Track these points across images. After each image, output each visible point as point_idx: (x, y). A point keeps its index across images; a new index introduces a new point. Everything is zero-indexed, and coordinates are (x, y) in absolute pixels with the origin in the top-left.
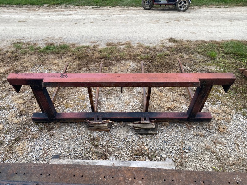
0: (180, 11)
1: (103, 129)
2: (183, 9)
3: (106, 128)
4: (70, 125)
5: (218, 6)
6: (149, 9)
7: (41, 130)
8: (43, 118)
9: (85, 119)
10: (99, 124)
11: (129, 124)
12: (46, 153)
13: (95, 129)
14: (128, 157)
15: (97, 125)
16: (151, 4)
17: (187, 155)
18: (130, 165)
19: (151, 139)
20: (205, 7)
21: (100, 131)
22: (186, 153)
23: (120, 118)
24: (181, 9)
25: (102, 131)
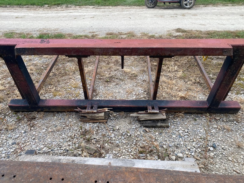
0: (185, 8)
1: (98, 120)
2: (188, 6)
3: (102, 118)
4: (57, 115)
5: (226, 5)
6: (153, 8)
7: (19, 120)
8: (23, 105)
9: (76, 107)
10: (93, 113)
11: (131, 115)
12: (21, 149)
13: (88, 120)
14: (131, 155)
15: (90, 115)
16: (154, 2)
17: (212, 154)
18: (134, 164)
19: (161, 133)
20: (211, 6)
21: (94, 123)
22: (210, 152)
23: (120, 107)
24: (187, 7)
25: (97, 122)
